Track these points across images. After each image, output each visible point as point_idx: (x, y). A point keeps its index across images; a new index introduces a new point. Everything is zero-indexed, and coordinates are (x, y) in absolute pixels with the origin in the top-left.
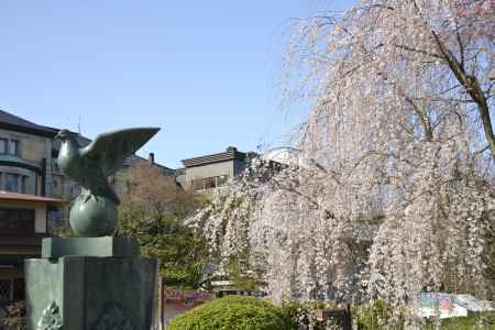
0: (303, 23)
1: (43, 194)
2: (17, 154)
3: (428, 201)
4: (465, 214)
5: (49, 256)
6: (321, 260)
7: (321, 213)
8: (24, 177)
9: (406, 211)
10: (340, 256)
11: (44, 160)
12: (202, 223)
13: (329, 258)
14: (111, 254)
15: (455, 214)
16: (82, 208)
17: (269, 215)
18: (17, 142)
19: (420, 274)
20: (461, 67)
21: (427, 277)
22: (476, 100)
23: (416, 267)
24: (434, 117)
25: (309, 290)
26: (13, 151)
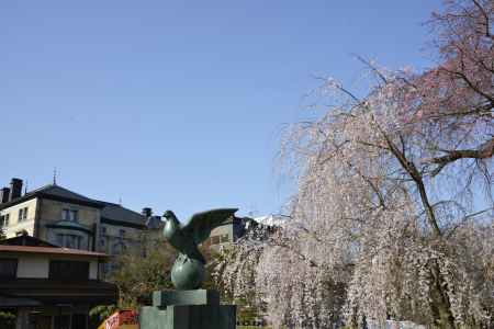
0: (292, 126)
1: (93, 250)
2: (75, 220)
3: (387, 253)
4: (415, 262)
5: (159, 304)
6: (309, 299)
7: (307, 262)
8: (80, 238)
9: (374, 261)
10: (323, 295)
11: (95, 225)
12: (221, 272)
13: (315, 297)
14: (205, 302)
15: (408, 262)
16: (180, 268)
17: (269, 264)
18: (75, 212)
19: (385, 307)
20: (403, 155)
21: (389, 309)
22: (415, 179)
23: (382, 302)
24: (384, 192)
25: (301, 321)
26: (72, 218)
